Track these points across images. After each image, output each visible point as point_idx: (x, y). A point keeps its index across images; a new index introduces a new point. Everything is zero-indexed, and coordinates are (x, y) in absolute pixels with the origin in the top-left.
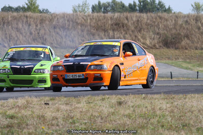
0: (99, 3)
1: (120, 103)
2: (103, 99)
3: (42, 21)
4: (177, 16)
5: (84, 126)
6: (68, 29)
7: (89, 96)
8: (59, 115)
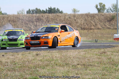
0: (29, 10)
1: (37, 55)
2: (30, 53)
3: (3, 18)
4: (65, 15)
5: (20, 66)
6: (16, 22)
7: (23, 52)
8: (9, 61)
